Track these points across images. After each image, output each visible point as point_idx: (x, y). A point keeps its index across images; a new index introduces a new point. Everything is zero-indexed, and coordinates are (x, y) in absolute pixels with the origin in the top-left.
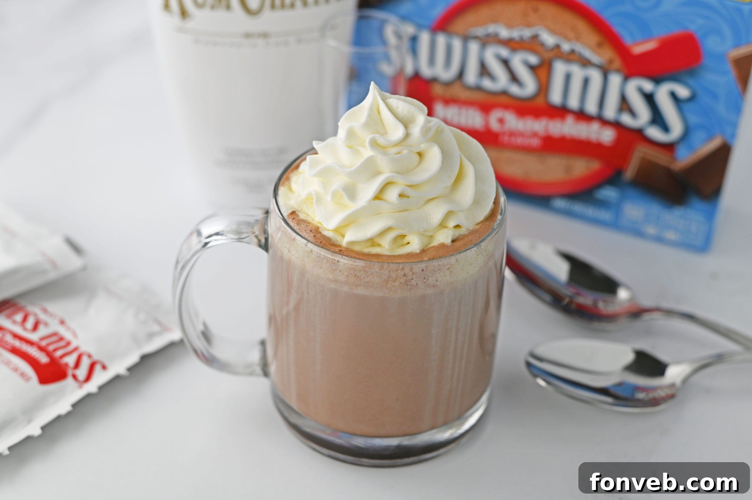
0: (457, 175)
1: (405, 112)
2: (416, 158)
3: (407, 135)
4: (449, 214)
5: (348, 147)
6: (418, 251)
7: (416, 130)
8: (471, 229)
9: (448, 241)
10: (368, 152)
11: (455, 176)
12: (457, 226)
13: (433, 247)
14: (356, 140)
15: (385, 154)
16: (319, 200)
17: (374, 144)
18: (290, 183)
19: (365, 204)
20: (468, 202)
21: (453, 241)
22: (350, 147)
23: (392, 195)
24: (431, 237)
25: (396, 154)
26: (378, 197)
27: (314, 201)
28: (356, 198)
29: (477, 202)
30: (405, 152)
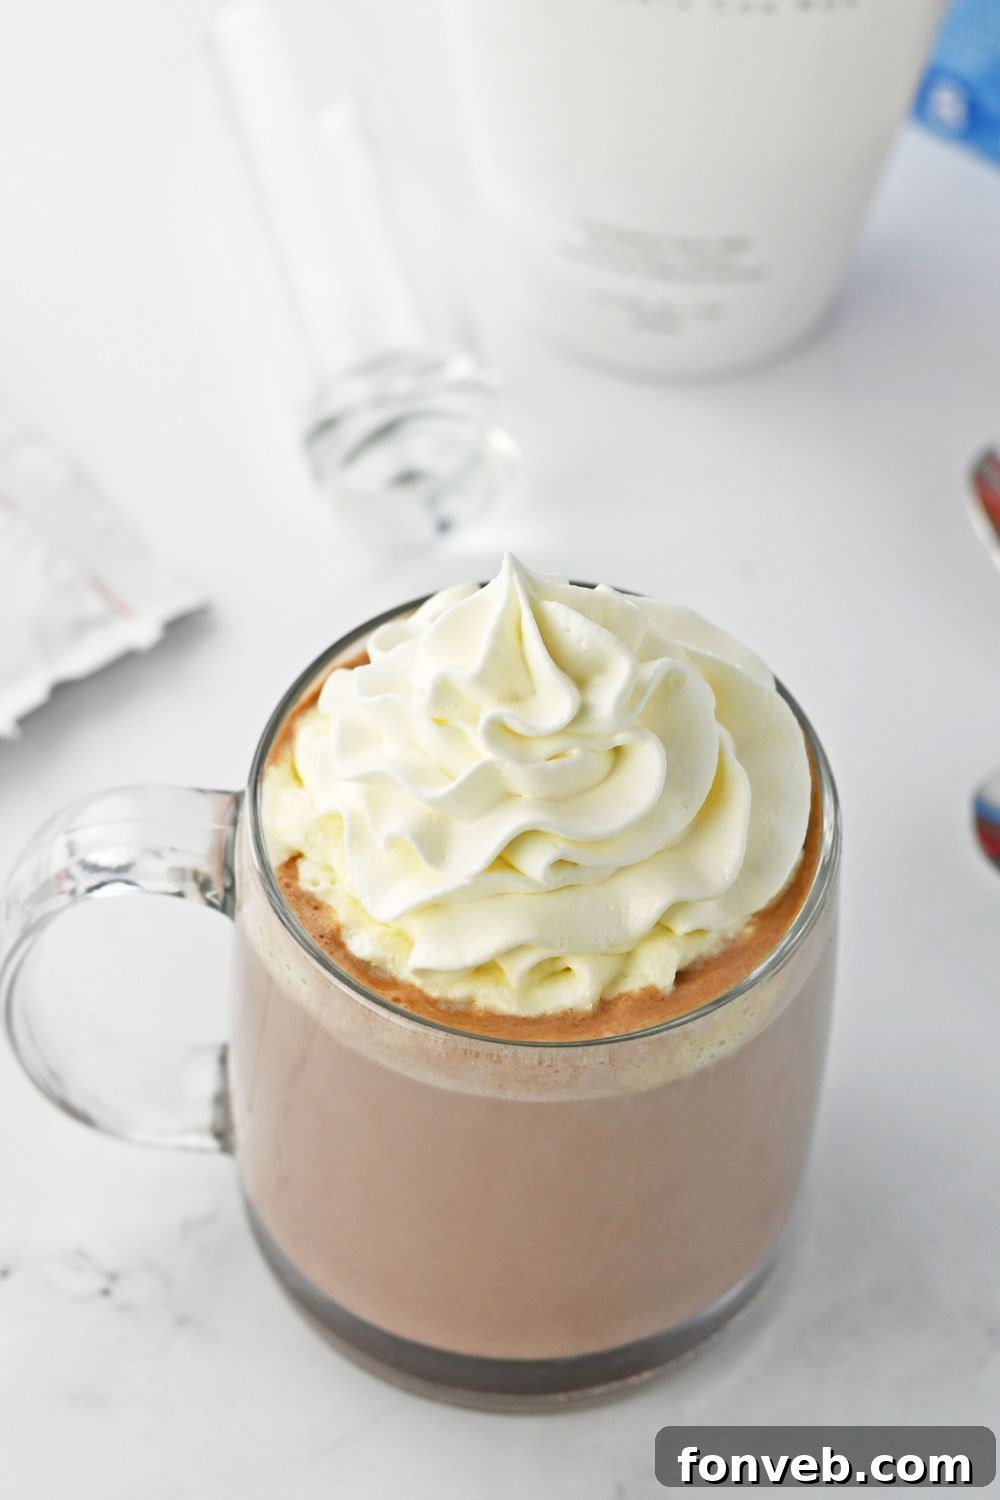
0: (707, 798)
1: (584, 645)
2: (603, 762)
3: (583, 712)
4: (675, 909)
5: (435, 720)
6: (589, 1007)
7: (606, 697)
8: (731, 935)
9: (664, 980)
10: (482, 752)
11: (701, 799)
12: (699, 932)
13: (628, 996)
14: (456, 705)
15: (522, 759)
16: (357, 836)
17: (498, 731)
18: (292, 753)
19: (466, 882)
20: (727, 878)
21: (681, 977)
22: (439, 722)
23: (535, 863)
24: (628, 956)
25: (549, 760)
26: (504, 861)
27: (345, 836)
28: (444, 858)
29: (754, 865)
30: (575, 752)
